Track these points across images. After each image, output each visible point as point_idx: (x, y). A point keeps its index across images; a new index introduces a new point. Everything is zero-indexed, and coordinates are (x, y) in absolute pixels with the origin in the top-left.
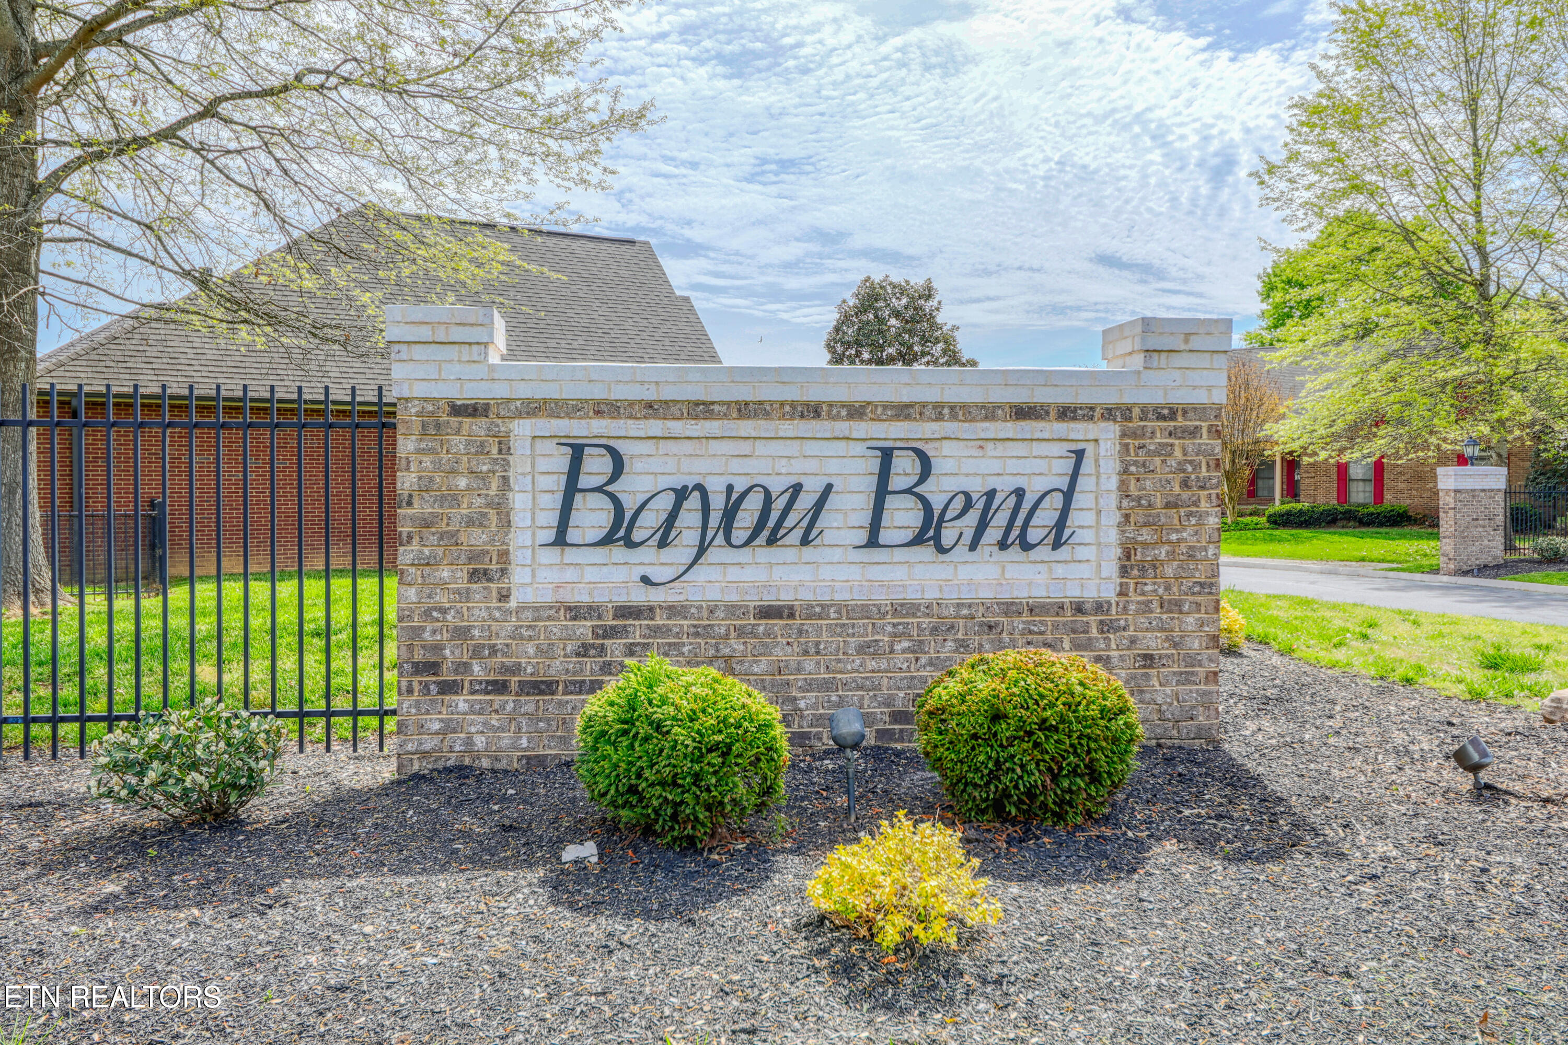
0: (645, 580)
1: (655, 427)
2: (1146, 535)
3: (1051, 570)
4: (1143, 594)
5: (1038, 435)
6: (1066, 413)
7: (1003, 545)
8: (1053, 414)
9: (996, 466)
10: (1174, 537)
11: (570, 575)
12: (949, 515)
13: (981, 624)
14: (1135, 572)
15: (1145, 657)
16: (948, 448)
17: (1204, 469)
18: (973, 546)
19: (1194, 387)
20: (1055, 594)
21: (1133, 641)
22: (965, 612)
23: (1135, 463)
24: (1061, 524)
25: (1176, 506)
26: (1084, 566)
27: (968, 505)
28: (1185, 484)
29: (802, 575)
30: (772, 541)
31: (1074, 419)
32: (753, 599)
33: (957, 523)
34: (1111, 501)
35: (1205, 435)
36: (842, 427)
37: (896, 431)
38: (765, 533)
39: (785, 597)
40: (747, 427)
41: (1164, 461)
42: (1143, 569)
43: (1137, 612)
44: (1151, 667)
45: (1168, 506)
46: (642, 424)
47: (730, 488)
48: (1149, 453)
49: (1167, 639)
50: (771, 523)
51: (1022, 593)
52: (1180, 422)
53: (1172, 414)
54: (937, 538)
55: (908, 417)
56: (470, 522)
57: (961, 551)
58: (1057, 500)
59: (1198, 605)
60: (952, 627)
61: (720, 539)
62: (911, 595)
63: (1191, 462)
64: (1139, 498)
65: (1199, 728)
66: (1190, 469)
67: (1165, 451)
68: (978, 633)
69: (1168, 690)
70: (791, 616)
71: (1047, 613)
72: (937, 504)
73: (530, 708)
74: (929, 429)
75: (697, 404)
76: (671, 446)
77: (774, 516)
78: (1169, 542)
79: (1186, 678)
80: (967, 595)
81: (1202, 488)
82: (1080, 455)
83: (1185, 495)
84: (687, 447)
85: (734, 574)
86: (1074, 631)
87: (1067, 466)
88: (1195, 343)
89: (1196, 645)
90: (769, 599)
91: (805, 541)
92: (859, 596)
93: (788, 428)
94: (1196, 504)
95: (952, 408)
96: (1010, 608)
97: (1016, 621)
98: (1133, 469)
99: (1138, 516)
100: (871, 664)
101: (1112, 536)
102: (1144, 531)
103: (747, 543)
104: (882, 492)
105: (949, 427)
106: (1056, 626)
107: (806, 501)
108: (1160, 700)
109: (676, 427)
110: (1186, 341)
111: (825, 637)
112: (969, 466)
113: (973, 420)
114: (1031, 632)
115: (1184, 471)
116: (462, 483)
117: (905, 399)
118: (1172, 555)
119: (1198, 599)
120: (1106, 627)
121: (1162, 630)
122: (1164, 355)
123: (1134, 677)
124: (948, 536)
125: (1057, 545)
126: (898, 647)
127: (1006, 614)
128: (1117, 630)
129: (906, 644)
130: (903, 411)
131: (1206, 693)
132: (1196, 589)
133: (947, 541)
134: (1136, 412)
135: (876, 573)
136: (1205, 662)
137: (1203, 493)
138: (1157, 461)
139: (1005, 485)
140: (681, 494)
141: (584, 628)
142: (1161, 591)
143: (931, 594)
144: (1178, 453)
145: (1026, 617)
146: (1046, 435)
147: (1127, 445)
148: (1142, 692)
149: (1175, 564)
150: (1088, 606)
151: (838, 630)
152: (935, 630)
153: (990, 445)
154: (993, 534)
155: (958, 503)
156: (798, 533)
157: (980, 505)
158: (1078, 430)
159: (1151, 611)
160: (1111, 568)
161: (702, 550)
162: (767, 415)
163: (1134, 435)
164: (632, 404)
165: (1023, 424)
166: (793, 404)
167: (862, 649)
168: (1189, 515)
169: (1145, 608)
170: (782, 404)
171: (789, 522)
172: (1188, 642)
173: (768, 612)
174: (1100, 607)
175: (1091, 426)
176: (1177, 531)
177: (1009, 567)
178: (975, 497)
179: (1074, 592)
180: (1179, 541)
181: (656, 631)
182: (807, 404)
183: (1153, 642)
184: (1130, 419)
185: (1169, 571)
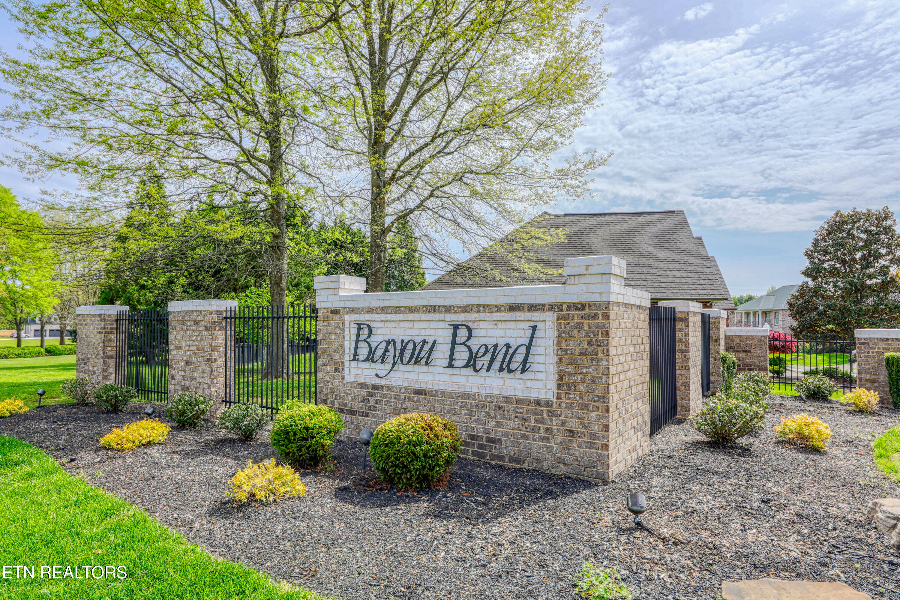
0: (377, 375)
1: (383, 317)
2: (570, 369)
3: (525, 383)
4: (569, 399)
5: (518, 319)
6: (532, 308)
7: (501, 370)
8: (526, 308)
9: (501, 333)
10: (584, 371)
11: (360, 372)
12: (480, 354)
13: (496, 406)
14: (565, 387)
15: (570, 431)
16: (482, 325)
17: (600, 336)
18: (488, 370)
19: (593, 293)
20: (526, 395)
21: (564, 422)
22: (489, 399)
23: (565, 332)
24: (525, 361)
25: (585, 355)
26: (540, 382)
27: (487, 351)
28: (590, 343)
29: (429, 377)
30: (415, 363)
31: (535, 311)
32: (413, 386)
33: (482, 359)
34: (552, 351)
35: (600, 318)
36: (442, 316)
37: (462, 317)
38: (414, 359)
39: (423, 386)
40: (411, 317)
41: (579, 332)
42: (569, 386)
43: (566, 408)
44: (573, 436)
45: (581, 354)
46: (379, 316)
47: (402, 341)
48: (572, 327)
49: (581, 423)
50: (415, 356)
51: (511, 393)
52: (587, 311)
53: (583, 307)
54: (474, 365)
55: (466, 311)
56: (335, 351)
57: (483, 371)
58: (523, 350)
59: (598, 408)
60: (484, 406)
61: (399, 362)
62: (467, 390)
63: (593, 332)
64: (567, 350)
65: (598, 473)
66: (592, 336)
67: (580, 326)
68: (494, 410)
69: (581, 450)
70: (425, 394)
71: (524, 404)
72: (474, 349)
73: (349, 419)
74: (474, 316)
75: (397, 307)
76: (388, 324)
77: (417, 352)
78: (582, 373)
79: (591, 445)
80: (489, 392)
81: (599, 346)
82: (534, 328)
83: (590, 349)
84: (393, 325)
85: (407, 375)
86: (536, 414)
87: (529, 333)
88: (592, 270)
89: (596, 429)
90: (417, 386)
91: (427, 364)
92: (448, 389)
93: (424, 317)
94: (596, 354)
95: (484, 307)
96: (508, 400)
97: (510, 406)
98: (563, 335)
99: (566, 359)
100: (453, 418)
101: (552, 368)
102: (569, 366)
103: (407, 363)
104: (454, 344)
105: (482, 316)
106: (528, 410)
107: (427, 347)
108: (577, 455)
109: (389, 317)
110: (587, 269)
111: (437, 405)
112: (491, 333)
113: (492, 312)
114: (517, 412)
115: (589, 336)
116: (333, 337)
117: (465, 304)
118: (583, 380)
119: (597, 404)
120: (551, 414)
121: (579, 418)
122: (577, 277)
123: (564, 441)
124: (479, 364)
125: (523, 371)
126: (463, 412)
127: (506, 402)
128: (556, 416)
129: (466, 411)
130: (465, 309)
131: (601, 455)
132: (596, 399)
133: (478, 367)
134: (565, 306)
135: (455, 379)
136: (601, 438)
137: (600, 349)
138: (576, 331)
139: (502, 342)
140: (388, 343)
141: (363, 392)
142: (578, 398)
143: (475, 390)
144: (586, 327)
145: (514, 405)
146: (522, 319)
147: (560, 323)
148: (568, 449)
149: (585, 385)
150: (542, 402)
151: (442, 402)
152: (477, 406)
153: (500, 323)
154: (496, 365)
155: (483, 350)
156: (424, 360)
157: (491, 351)
158: (536, 316)
159: (573, 408)
160: (552, 385)
161: (394, 365)
162: (418, 312)
163: (564, 318)
164: (377, 308)
165: (512, 313)
166: (426, 307)
167: (450, 411)
168: (592, 360)
169: (570, 406)
170: (423, 307)
171: (422, 355)
172: (592, 427)
173: (418, 392)
174: (548, 403)
175: (542, 314)
176: (586, 368)
177: (507, 380)
178: (489, 347)
179: (534, 395)
180: (587, 373)
181: (384, 395)
182: (431, 307)
183: (574, 424)
184: (562, 310)
185: (582, 388)
